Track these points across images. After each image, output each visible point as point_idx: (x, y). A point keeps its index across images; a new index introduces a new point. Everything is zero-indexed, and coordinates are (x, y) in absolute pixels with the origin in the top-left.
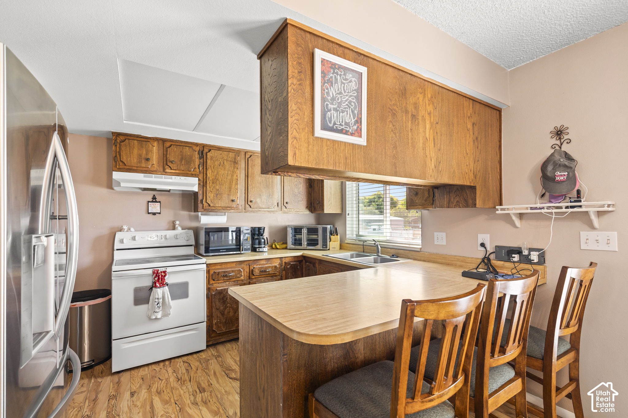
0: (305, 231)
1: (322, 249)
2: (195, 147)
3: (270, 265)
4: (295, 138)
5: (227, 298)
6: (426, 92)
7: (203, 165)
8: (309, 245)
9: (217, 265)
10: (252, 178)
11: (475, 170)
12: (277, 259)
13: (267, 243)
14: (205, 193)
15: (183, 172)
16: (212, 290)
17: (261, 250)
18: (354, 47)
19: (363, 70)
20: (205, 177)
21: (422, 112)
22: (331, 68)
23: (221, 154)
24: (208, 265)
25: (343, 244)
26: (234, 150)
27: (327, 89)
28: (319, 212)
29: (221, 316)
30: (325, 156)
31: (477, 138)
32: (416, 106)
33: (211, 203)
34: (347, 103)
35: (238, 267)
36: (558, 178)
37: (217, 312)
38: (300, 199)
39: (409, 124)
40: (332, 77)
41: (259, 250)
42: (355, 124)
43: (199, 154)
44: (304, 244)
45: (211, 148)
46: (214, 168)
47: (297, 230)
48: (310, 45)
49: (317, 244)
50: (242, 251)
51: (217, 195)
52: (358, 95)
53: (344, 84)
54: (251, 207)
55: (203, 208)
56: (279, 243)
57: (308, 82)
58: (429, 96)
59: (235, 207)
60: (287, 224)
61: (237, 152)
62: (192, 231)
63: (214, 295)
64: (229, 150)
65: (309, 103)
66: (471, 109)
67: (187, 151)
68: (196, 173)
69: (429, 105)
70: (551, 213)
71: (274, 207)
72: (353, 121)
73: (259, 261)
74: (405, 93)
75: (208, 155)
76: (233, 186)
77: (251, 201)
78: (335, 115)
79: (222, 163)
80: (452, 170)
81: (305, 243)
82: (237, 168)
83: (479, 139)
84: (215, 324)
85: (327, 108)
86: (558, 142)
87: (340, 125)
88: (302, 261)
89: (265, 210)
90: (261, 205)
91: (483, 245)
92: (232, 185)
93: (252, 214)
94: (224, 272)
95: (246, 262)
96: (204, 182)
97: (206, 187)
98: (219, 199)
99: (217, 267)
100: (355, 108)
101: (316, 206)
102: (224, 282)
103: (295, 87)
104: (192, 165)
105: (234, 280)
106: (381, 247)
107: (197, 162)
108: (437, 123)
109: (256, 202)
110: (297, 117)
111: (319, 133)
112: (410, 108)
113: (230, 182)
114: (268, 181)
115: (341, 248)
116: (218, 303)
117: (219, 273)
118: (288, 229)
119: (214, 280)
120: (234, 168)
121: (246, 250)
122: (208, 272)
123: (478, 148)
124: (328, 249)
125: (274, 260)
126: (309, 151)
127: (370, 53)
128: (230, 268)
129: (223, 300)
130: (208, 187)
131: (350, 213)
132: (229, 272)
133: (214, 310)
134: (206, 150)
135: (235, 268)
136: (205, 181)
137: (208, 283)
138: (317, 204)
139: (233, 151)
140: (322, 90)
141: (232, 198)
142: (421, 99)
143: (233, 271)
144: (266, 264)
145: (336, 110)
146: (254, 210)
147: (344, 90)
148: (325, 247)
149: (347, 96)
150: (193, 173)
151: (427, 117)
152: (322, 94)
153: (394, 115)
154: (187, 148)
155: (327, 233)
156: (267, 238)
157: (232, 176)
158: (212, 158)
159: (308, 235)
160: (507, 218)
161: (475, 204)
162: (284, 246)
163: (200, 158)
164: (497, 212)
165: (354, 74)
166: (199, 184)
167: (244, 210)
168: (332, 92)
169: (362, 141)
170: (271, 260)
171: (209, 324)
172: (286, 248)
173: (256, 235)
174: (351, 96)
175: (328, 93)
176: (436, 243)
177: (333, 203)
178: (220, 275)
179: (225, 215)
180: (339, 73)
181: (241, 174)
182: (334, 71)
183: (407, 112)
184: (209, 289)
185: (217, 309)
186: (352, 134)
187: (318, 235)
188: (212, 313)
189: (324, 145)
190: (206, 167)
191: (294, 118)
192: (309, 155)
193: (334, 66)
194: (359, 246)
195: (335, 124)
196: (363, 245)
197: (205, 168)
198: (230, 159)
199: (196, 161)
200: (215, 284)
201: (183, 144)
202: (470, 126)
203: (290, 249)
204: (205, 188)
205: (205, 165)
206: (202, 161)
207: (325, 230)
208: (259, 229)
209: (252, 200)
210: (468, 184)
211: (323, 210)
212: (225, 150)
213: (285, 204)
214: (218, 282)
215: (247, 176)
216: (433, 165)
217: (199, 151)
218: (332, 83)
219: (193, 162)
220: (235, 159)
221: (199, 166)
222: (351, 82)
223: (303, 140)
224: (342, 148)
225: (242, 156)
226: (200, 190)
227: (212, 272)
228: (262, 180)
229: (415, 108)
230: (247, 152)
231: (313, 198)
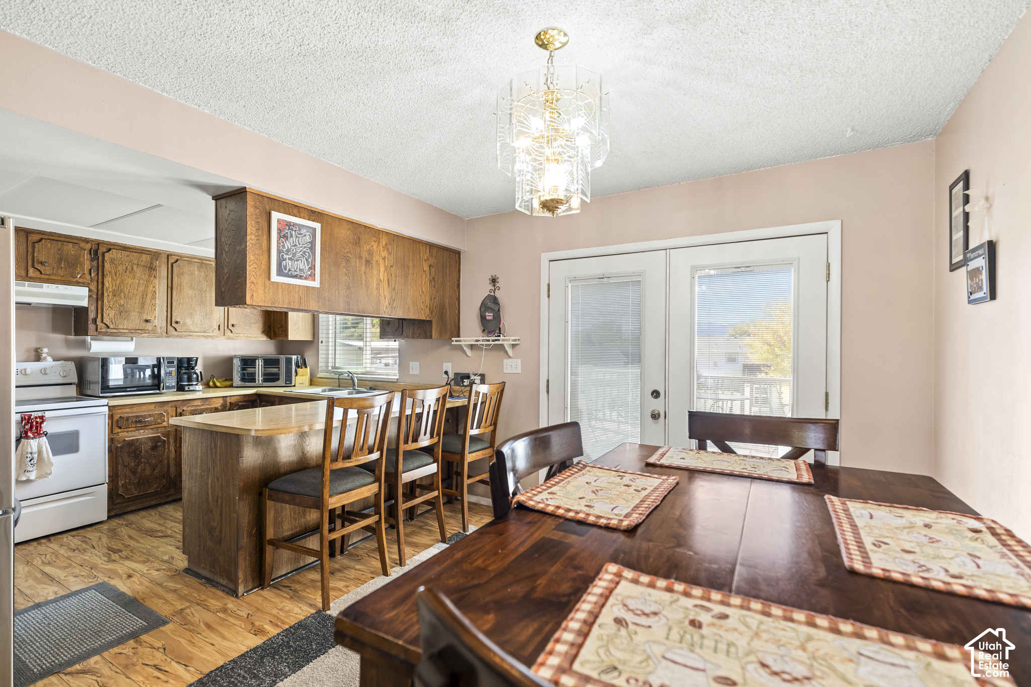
0: (260, 363)
1: (284, 385)
2: (84, 244)
3: (208, 407)
4: (253, 283)
5: (141, 452)
6: (381, 240)
7: (98, 270)
8: (265, 380)
9: (125, 407)
10: (178, 290)
11: (431, 306)
12: (219, 399)
13: (202, 379)
14: (100, 310)
15: (63, 279)
16: (118, 441)
17: (191, 388)
18: (309, 206)
19: (317, 226)
20: (100, 287)
21: (376, 258)
22: (287, 225)
23: (128, 256)
24: (111, 408)
25: (314, 379)
26: (149, 251)
27: (283, 242)
28: (281, 339)
29: (131, 475)
30: (280, 296)
31: (434, 279)
32: (370, 253)
33: (111, 323)
34: (301, 253)
35: (159, 410)
36: (487, 318)
37: (125, 470)
38: (253, 320)
39: (363, 268)
40: (287, 233)
41: (189, 388)
42: (309, 270)
43: (91, 254)
44: (259, 380)
45: (110, 247)
46: (116, 275)
47: (248, 362)
48: (267, 207)
49: (278, 379)
50: (163, 389)
51: (121, 312)
52: (312, 246)
53: (299, 238)
54: (176, 330)
55: (97, 331)
56: (220, 380)
57: (265, 237)
58: (384, 244)
59: (150, 329)
60: (232, 353)
61: (155, 255)
62: (73, 363)
63: (121, 447)
64: (141, 251)
65: (266, 255)
66: (428, 254)
67: (70, 249)
68: (85, 281)
69: (383, 251)
70: (483, 345)
71: (213, 331)
72: (307, 267)
73: (190, 402)
74: (359, 242)
75: (106, 256)
76: (148, 301)
77: (177, 322)
78: (290, 263)
79: (129, 268)
80: (407, 307)
81: (259, 378)
82: (155, 277)
83: (436, 279)
84: (122, 486)
85: (283, 258)
86: (493, 288)
87: (295, 271)
88: (255, 400)
89: (199, 334)
90: (192, 328)
91: (446, 373)
92: (146, 299)
93: (178, 340)
94: (137, 417)
95: (171, 403)
96: (99, 294)
97: (103, 301)
98: (124, 317)
99: (125, 411)
100: (309, 256)
101: (277, 331)
102: (137, 430)
103: (253, 242)
104: (78, 269)
105: (152, 427)
106: (358, 380)
107: (87, 265)
108: (392, 266)
109: (185, 324)
110: (254, 266)
111: (275, 278)
112: (365, 255)
113: (143, 295)
114: (204, 295)
115: (312, 383)
116: (126, 459)
117: (128, 419)
118: (235, 361)
119: (120, 428)
120: (150, 276)
121: (168, 388)
122: (111, 417)
123: (434, 287)
124: (293, 384)
125: (214, 400)
126: (265, 292)
127: (324, 211)
128: (146, 411)
129: (135, 453)
130: (105, 301)
131: (324, 340)
132: (145, 417)
133: (120, 468)
134: (102, 249)
135: (154, 410)
136: (100, 292)
137: (110, 433)
138: (279, 328)
139: (148, 253)
140: (278, 243)
141: (145, 317)
142: (375, 247)
143: (150, 416)
144: (202, 405)
145: (290, 259)
146: (181, 334)
147: (299, 242)
148: (289, 381)
149: (301, 247)
150: (80, 280)
151: (381, 262)
152: (278, 247)
153: (348, 261)
154: (71, 245)
155: (292, 365)
156: (201, 372)
157: (147, 286)
158: (112, 261)
159: (264, 368)
160: (460, 348)
161: (432, 336)
162: (228, 383)
163: (92, 260)
164: (453, 343)
165: (308, 229)
166: (90, 296)
167: (165, 334)
168: (288, 245)
169: (316, 284)
170: (210, 400)
171: (111, 487)
172: (231, 386)
173: (183, 368)
174: (305, 247)
175: (283, 246)
176: (411, 373)
177: (300, 328)
178: (130, 421)
179: (132, 340)
180: (294, 229)
181: (161, 285)
182: (289, 228)
183: (360, 258)
184: (111, 441)
185: (126, 466)
186: (306, 279)
187: (279, 368)
188: (117, 471)
189: (280, 288)
190: (103, 272)
191: (252, 267)
192: (265, 297)
193: (289, 225)
194: (334, 380)
195: (290, 270)
196: (339, 379)
197: (100, 274)
198: (142, 263)
199: (84, 264)
200: (122, 433)
201: (62, 239)
202: (426, 268)
203: (237, 387)
204: (100, 303)
205: (100, 270)
206: (95, 263)
207: (289, 361)
208: (189, 360)
209: (178, 320)
210: (424, 318)
211: (287, 336)
212: (134, 251)
213: (230, 327)
214: (127, 430)
215: (171, 288)
216: (387, 302)
217: (91, 250)
218: (287, 237)
219: (80, 265)
220: (151, 263)
221: (90, 270)
222: (305, 235)
223: (260, 284)
224: (297, 290)
225: (163, 260)
226: (92, 304)
227: (116, 417)
228: (195, 294)
229: (369, 254)
230: (171, 255)
231: (272, 320)
